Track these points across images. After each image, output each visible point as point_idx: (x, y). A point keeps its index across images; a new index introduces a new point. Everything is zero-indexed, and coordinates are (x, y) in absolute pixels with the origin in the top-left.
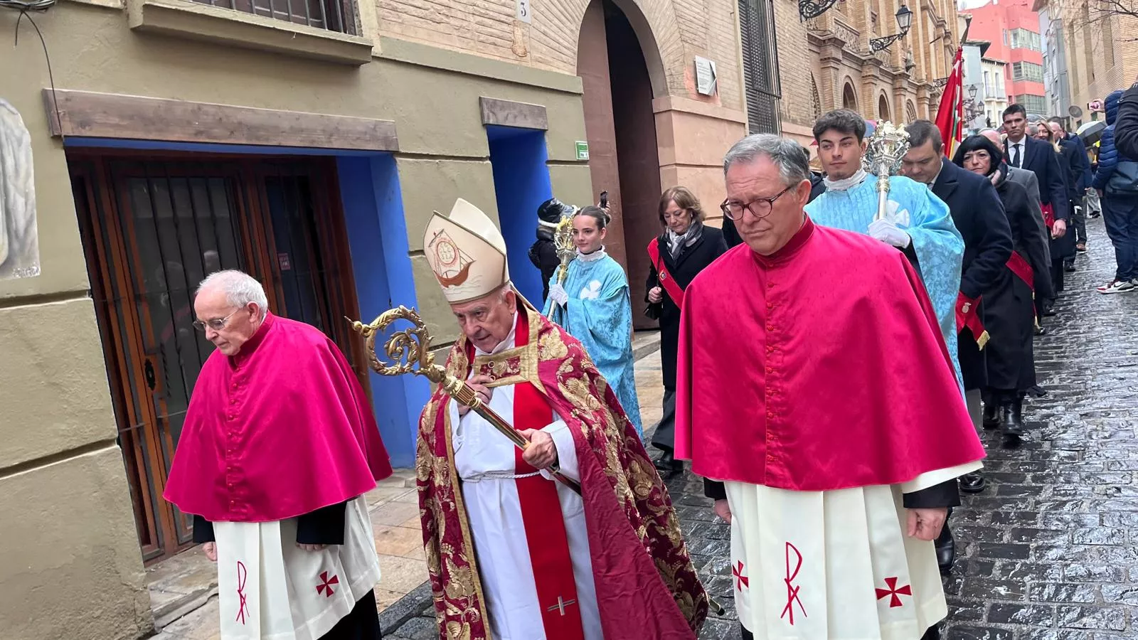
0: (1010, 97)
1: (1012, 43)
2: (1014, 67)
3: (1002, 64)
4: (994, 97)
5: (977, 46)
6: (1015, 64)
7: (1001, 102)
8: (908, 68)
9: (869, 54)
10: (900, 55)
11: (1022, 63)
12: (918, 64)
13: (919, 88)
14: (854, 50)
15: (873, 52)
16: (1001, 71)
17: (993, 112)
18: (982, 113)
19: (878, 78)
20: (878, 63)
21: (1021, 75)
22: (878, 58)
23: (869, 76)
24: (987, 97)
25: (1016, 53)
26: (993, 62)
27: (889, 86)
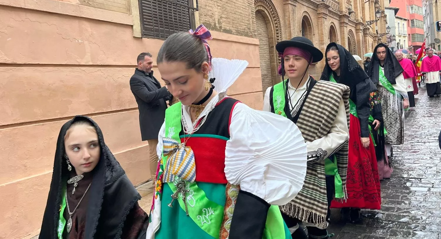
0: (409, 34)
1: (411, 11)
2: (411, 22)
3: (406, 20)
4: (402, 34)
5: (393, 10)
6: (411, 20)
7: (405, 37)
8: (350, 13)
10: (344, 5)
11: (415, 20)
12: (356, 12)
13: (356, 24)
16: (405, 23)
17: (401, 40)
18: (395, 40)
19: (327, 15)
20: (327, 7)
21: (414, 25)
23: (322, 13)
24: (399, 34)
25: (412, 15)
26: (401, 19)
27: (337, 21)
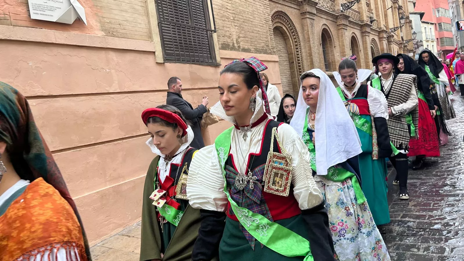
1: (437, 15)
2: (439, 25)
3: (432, 24)
4: (429, 39)
5: (418, 14)
7: (433, 41)
8: (371, 22)
9: (340, 12)
10: (365, 14)
11: (442, 23)
12: (379, 20)
13: (379, 32)
14: (330, 10)
15: (343, 11)
16: (433, 27)
19: (348, 26)
20: (347, 17)
22: (347, 15)
23: (341, 24)
24: (427, 39)
25: (439, 19)
26: (428, 23)
27: (359, 31)
